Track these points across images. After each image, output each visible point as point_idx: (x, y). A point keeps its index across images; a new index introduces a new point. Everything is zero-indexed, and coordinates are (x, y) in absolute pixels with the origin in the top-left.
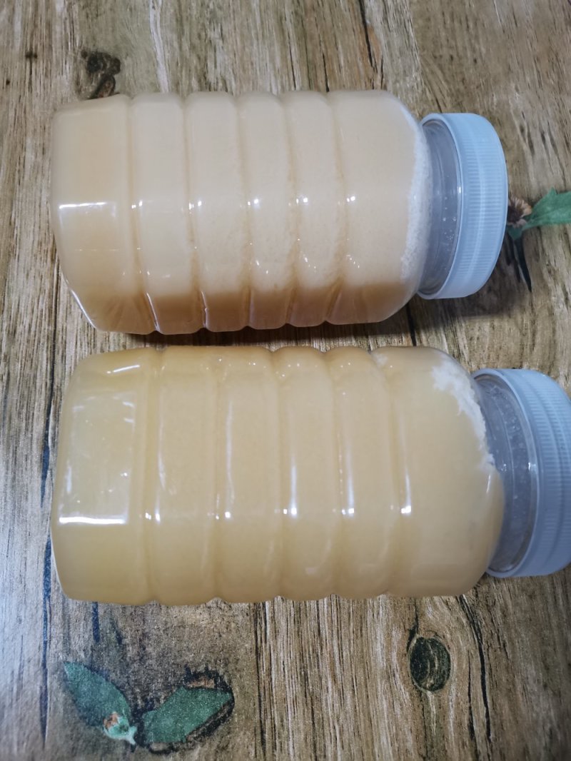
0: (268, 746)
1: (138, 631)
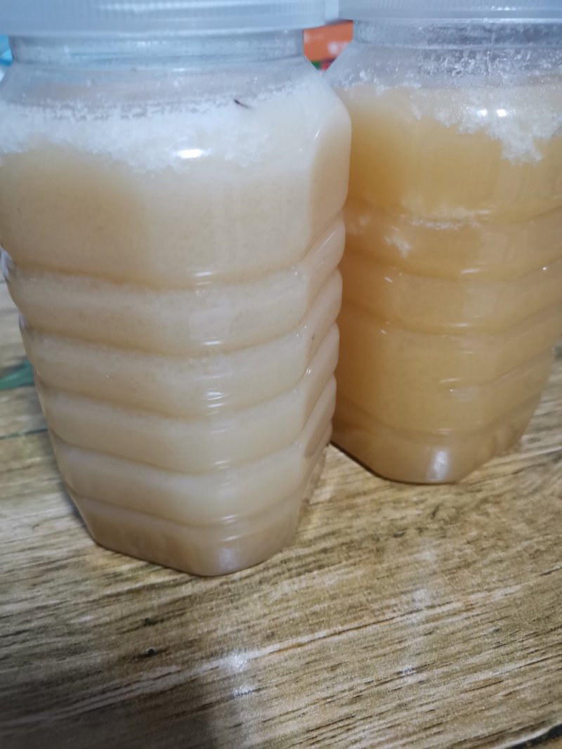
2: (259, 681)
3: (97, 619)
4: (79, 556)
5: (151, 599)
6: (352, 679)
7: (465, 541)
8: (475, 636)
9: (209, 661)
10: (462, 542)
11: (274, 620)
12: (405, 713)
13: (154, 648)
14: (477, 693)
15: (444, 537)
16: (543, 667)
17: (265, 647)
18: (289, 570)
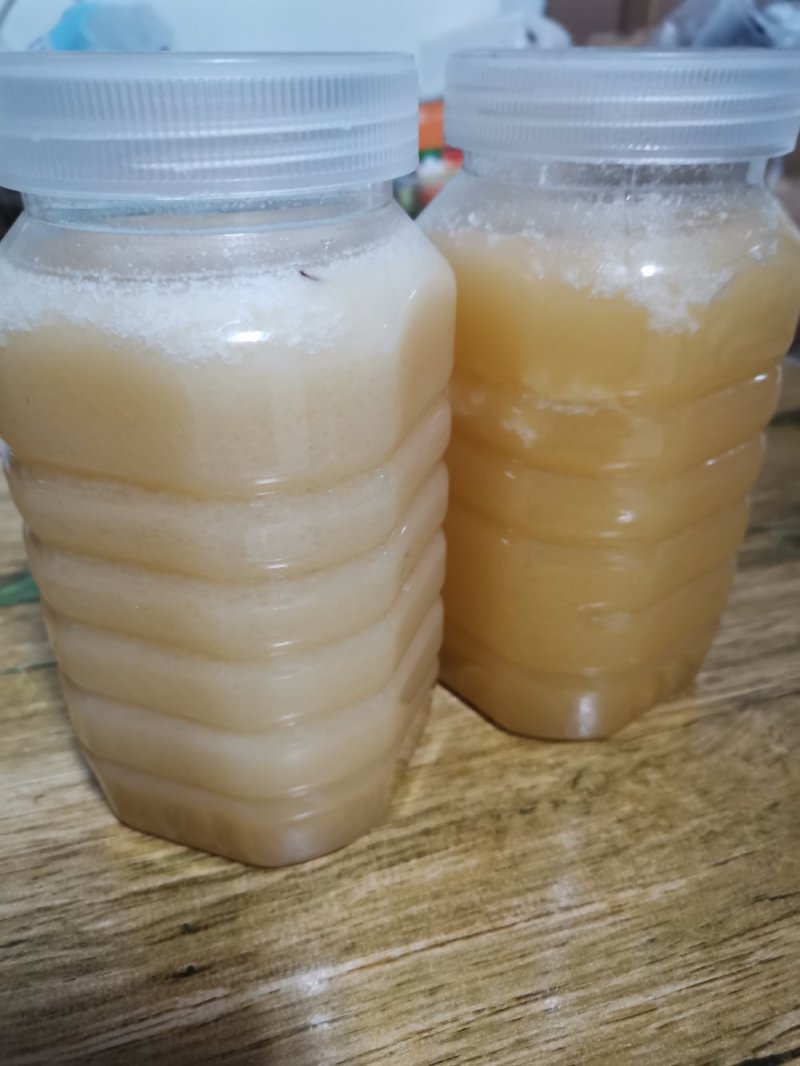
2: (334, 1009)
3: (119, 925)
4: (96, 838)
5: (191, 898)
6: (456, 1006)
7: (614, 819)
8: (621, 948)
9: (267, 982)
10: (611, 820)
11: (355, 926)
12: (526, 1053)
13: (194, 964)
14: (622, 1024)
15: (587, 813)
16: (711, 990)
17: (342, 963)
18: (379, 858)
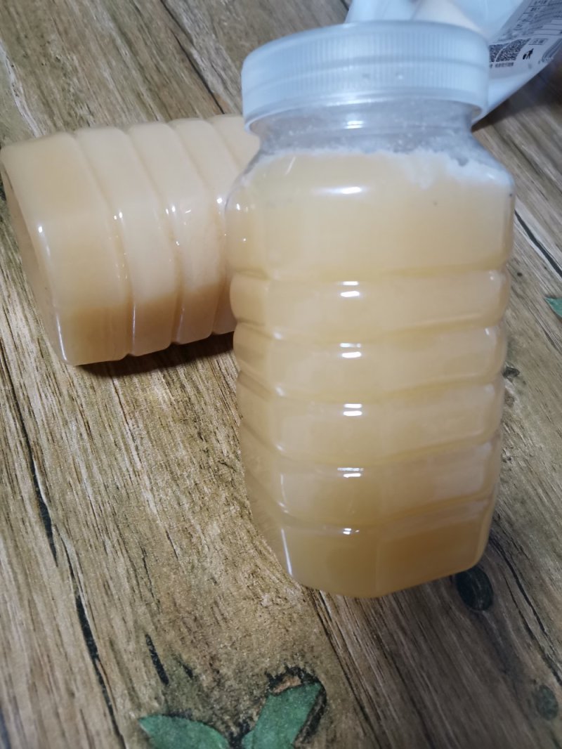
0: (372, 719)
1: (205, 656)
6: (85, 397)
8: (114, 473)
14: (72, 466)
15: (201, 468)
